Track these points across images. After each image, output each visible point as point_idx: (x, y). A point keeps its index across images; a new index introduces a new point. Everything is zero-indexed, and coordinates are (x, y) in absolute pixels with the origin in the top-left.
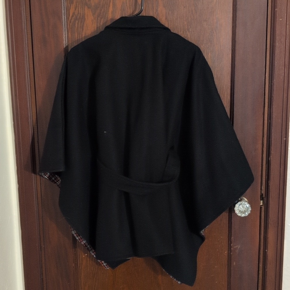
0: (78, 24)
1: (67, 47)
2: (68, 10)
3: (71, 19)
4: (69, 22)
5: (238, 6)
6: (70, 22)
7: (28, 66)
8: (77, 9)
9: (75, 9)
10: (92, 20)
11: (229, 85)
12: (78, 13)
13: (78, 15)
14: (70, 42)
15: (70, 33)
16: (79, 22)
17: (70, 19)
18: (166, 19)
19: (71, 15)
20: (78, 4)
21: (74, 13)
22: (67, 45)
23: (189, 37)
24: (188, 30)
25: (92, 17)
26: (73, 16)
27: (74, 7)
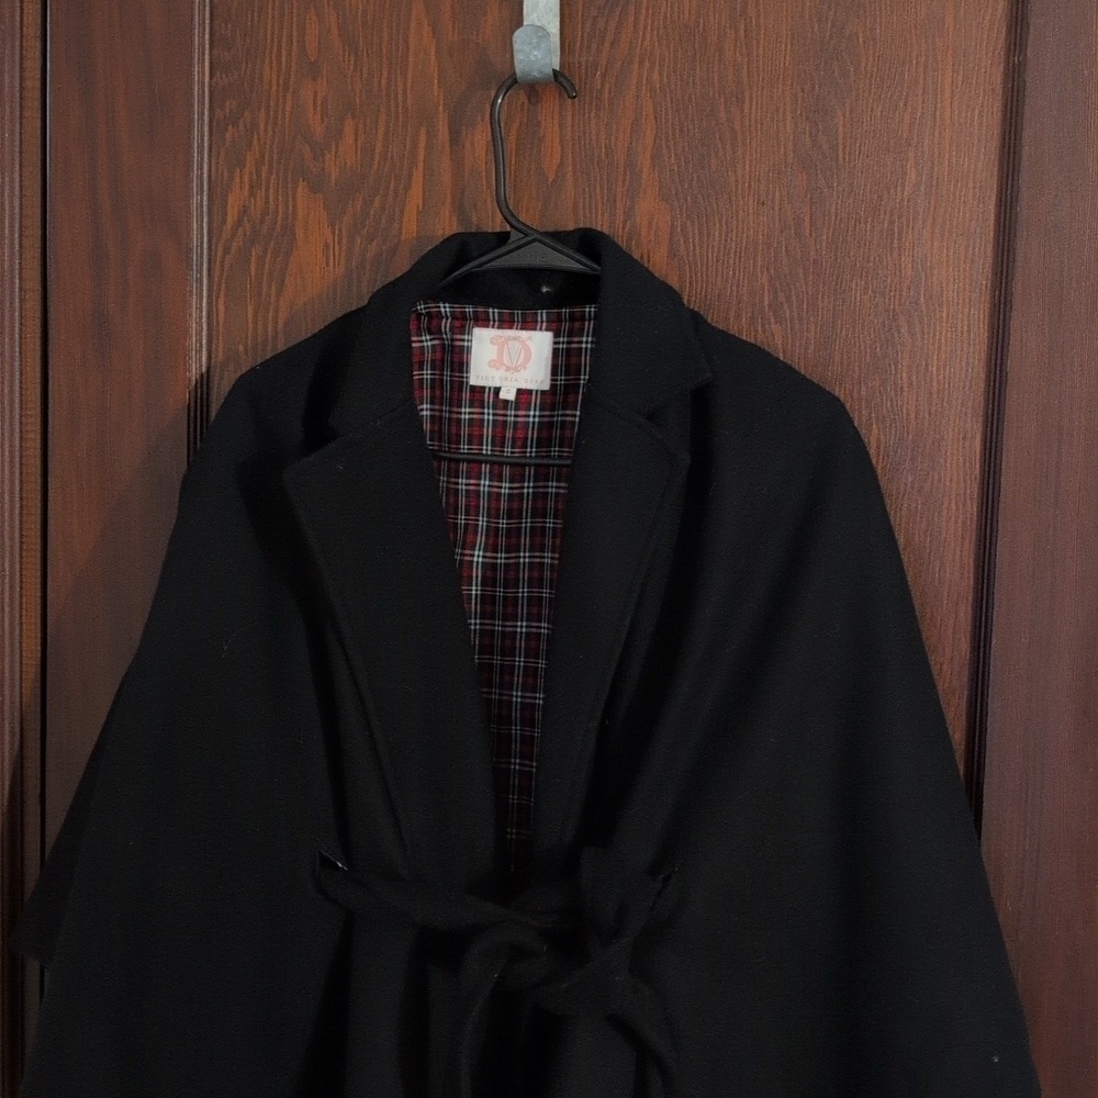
0: (261, 259)
1: (205, 381)
2: (217, 194)
3: (233, 235)
4: (220, 249)
5: (1024, 210)
6: (227, 251)
7: (17, 442)
8: (261, 194)
9: (252, 194)
10: (327, 246)
11: (969, 581)
12: (265, 212)
13: (262, 221)
14: (220, 355)
15: (221, 301)
16: (265, 252)
17: (224, 236)
18: (673, 254)
19: (230, 220)
20: (265, 169)
21: (244, 211)
22: (204, 370)
23: (779, 342)
24: (775, 312)
25: (328, 232)
26: (239, 223)
27: (246, 179)
